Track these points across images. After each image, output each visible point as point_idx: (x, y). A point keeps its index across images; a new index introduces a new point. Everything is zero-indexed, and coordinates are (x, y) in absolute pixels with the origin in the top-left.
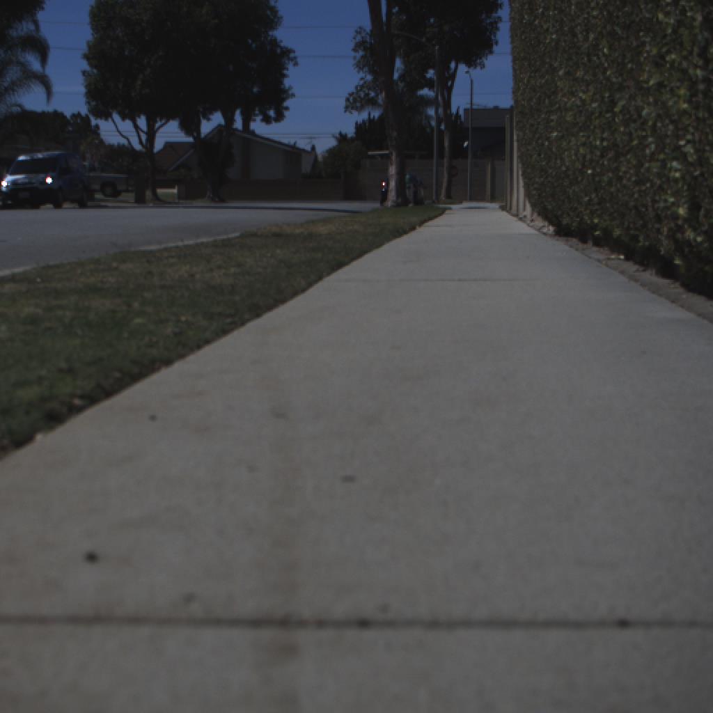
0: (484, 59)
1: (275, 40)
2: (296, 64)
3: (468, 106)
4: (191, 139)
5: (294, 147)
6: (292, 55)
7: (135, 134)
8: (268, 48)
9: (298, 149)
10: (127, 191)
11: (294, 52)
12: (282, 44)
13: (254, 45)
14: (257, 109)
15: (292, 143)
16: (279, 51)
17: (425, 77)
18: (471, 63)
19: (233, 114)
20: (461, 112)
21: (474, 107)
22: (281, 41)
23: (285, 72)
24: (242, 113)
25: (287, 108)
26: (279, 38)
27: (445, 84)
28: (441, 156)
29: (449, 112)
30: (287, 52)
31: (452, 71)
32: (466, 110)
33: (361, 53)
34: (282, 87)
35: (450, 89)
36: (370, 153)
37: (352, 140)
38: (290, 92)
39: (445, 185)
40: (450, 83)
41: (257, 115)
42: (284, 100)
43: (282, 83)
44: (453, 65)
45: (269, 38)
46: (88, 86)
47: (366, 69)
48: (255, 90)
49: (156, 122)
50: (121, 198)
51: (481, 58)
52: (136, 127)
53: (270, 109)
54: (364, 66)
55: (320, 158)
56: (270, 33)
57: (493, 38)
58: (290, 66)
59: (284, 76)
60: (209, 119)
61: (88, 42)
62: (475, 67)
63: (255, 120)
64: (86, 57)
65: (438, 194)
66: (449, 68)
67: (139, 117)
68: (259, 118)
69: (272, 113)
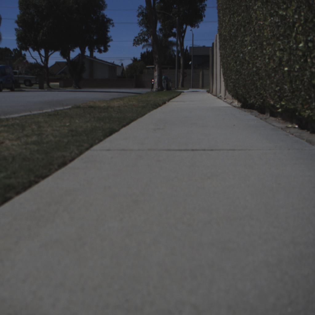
0: (199, 24)
1: (104, 15)
2: (113, 26)
3: (191, 46)
4: (65, 60)
5: (113, 64)
6: (111, 22)
7: (40, 58)
8: (101, 18)
9: (115, 65)
10: (36, 84)
11: (112, 20)
12: (107, 17)
13: (94, 17)
14: (96, 46)
15: (112, 62)
16: (105, 20)
17: (172, 32)
18: (192, 25)
19: (85, 49)
20: (188, 48)
21: (194, 46)
22: (106, 16)
23: (108, 30)
24: (89, 48)
25: (109, 46)
26: (105, 14)
27: (181, 35)
28: (179, 68)
29: (182, 48)
30: (109, 21)
31: (184, 29)
32: (190, 48)
33: (141, 18)
34: (107, 36)
35: (183, 37)
36: (147, 67)
37: (139, 61)
38: (111, 39)
39: (181, 81)
40: (183, 35)
41: (96, 49)
42: (108, 42)
43: (107, 34)
44: (184, 26)
45: (101, 14)
46: (18, 36)
47: (143, 25)
48: (95, 38)
49: (49, 52)
50: (33, 87)
51: (197, 23)
52: (40, 54)
53: (101, 46)
54: (143, 24)
55: (125, 68)
56: (102, 12)
57: (203, 14)
58: (111, 27)
59: (108, 31)
60: (73, 51)
61: (18, 16)
62: (195, 27)
63: (95, 52)
64: (17, 22)
65: (178, 85)
66: (183, 27)
67: (41, 50)
68: (96, 50)
69: (102, 48)
